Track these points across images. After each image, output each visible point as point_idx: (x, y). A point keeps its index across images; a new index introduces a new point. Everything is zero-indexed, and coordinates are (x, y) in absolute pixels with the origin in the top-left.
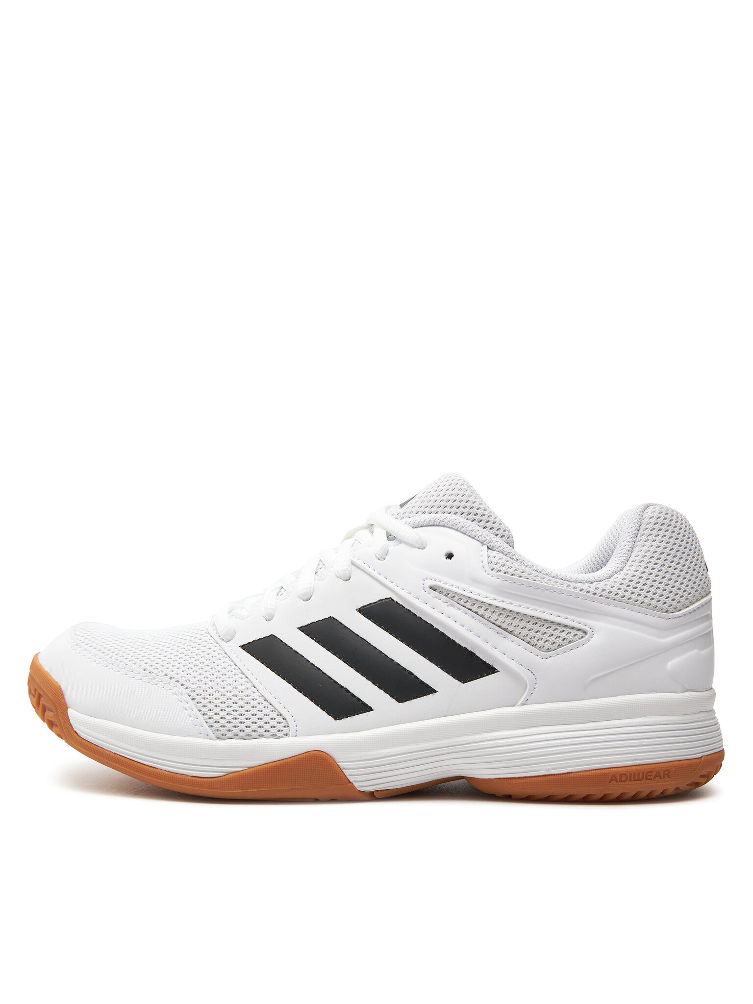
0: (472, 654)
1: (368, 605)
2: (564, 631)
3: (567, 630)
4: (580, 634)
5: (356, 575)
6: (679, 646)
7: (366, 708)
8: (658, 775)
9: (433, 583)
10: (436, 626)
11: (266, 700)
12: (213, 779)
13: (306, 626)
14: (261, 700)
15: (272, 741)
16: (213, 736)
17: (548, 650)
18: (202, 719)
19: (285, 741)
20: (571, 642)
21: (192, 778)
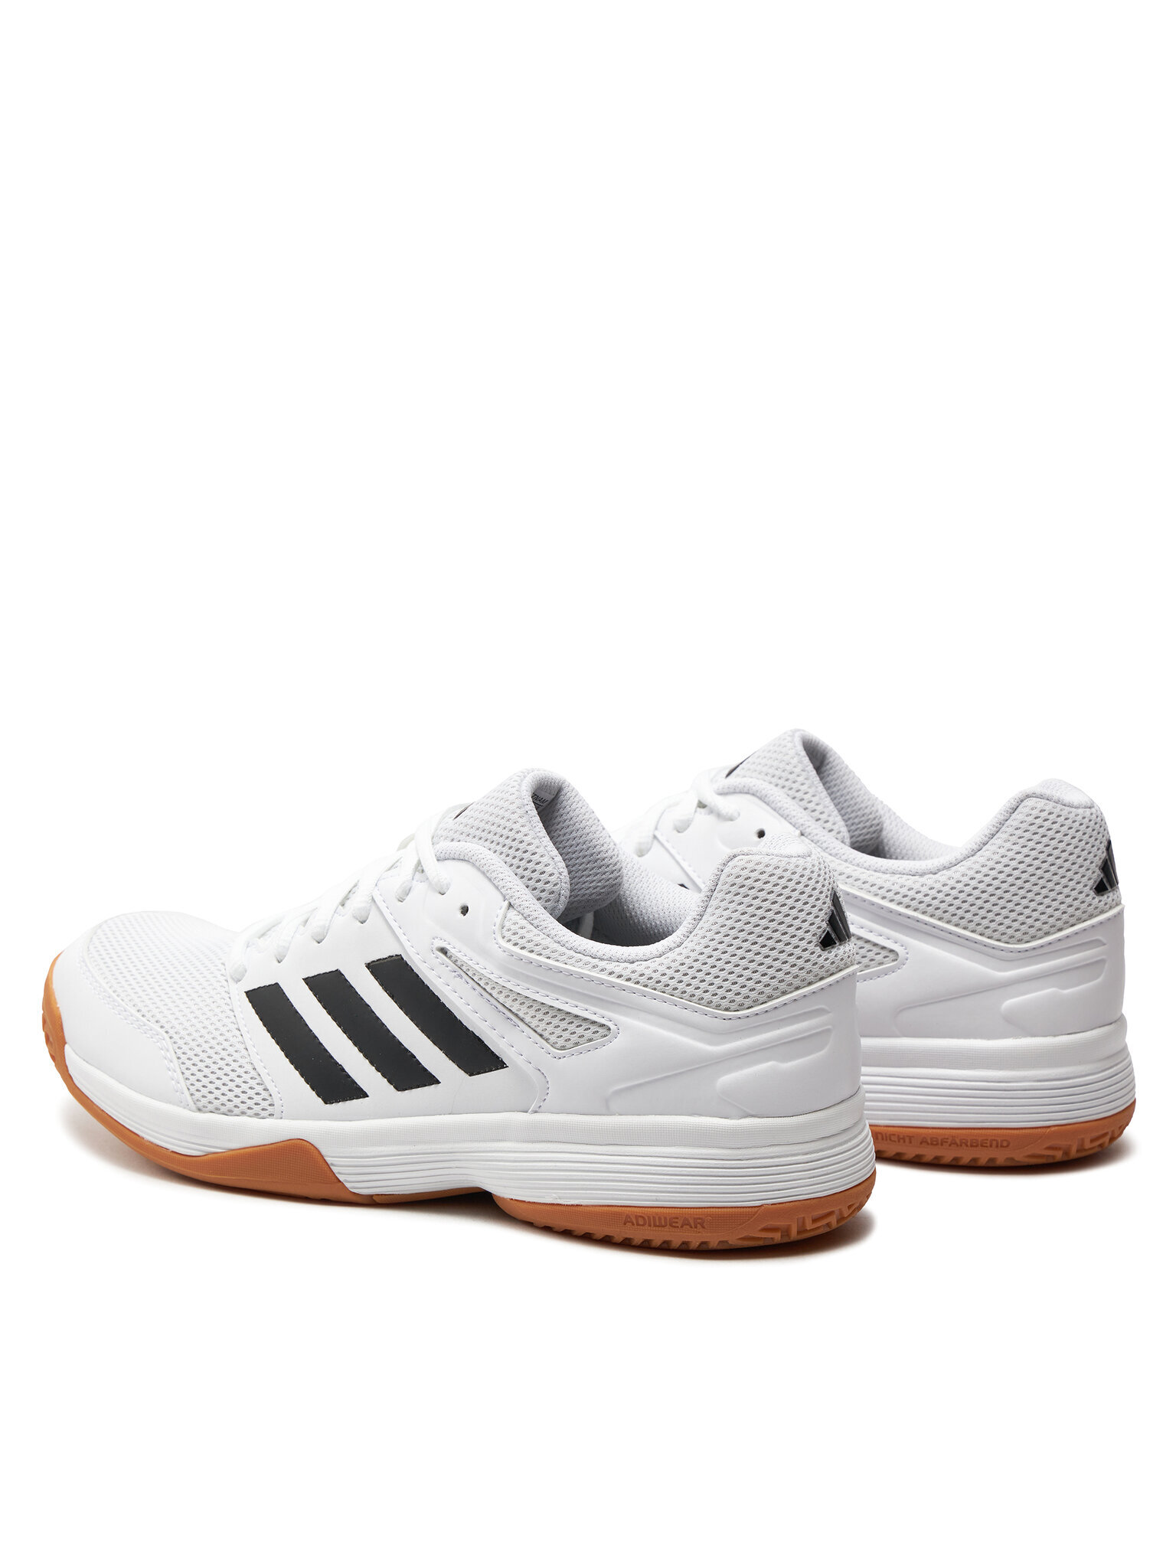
0: (479, 1041)
1: (378, 960)
2: (581, 1026)
3: (585, 1025)
4: (602, 1031)
5: (374, 918)
6: (738, 1057)
7: (361, 1094)
8: (686, 1223)
9: (443, 945)
10: (442, 1000)
11: (254, 1069)
12: (191, 1158)
13: (313, 977)
14: (249, 1068)
15: (255, 1120)
16: (194, 1107)
17: (563, 1048)
18: (183, 1085)
19: (269, 1121)
20: (590, 1040)
21: (171, 1154)
